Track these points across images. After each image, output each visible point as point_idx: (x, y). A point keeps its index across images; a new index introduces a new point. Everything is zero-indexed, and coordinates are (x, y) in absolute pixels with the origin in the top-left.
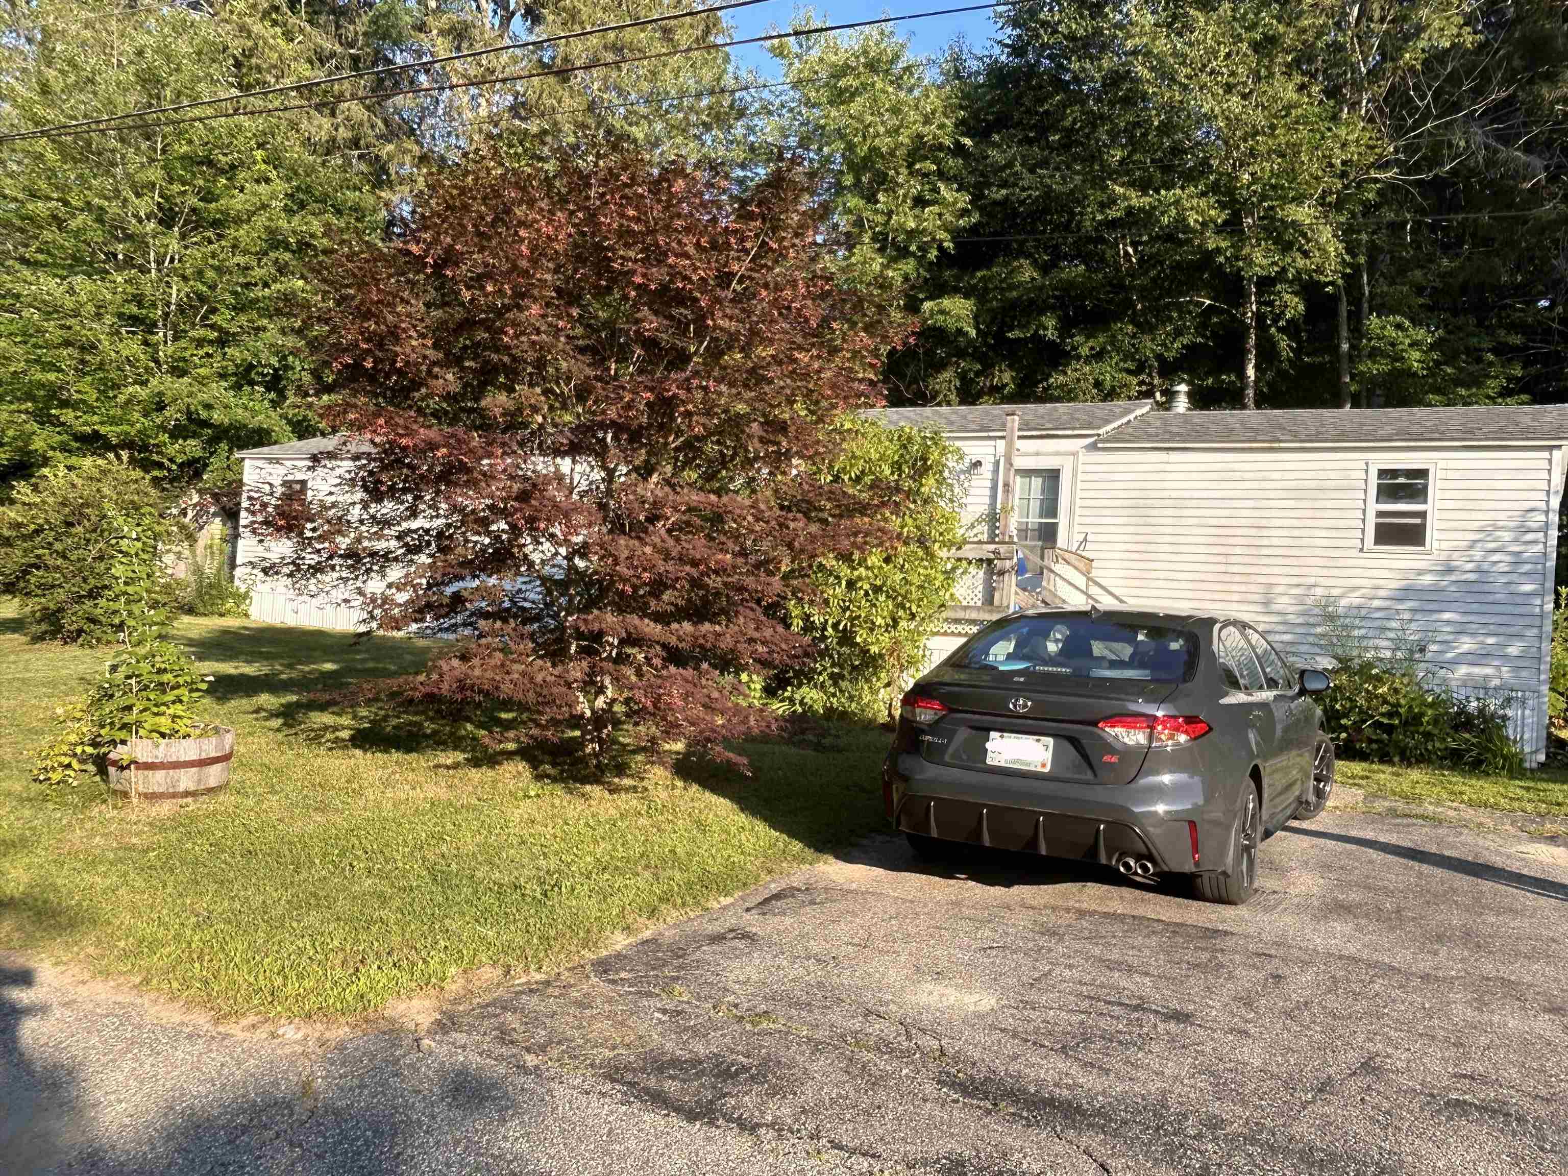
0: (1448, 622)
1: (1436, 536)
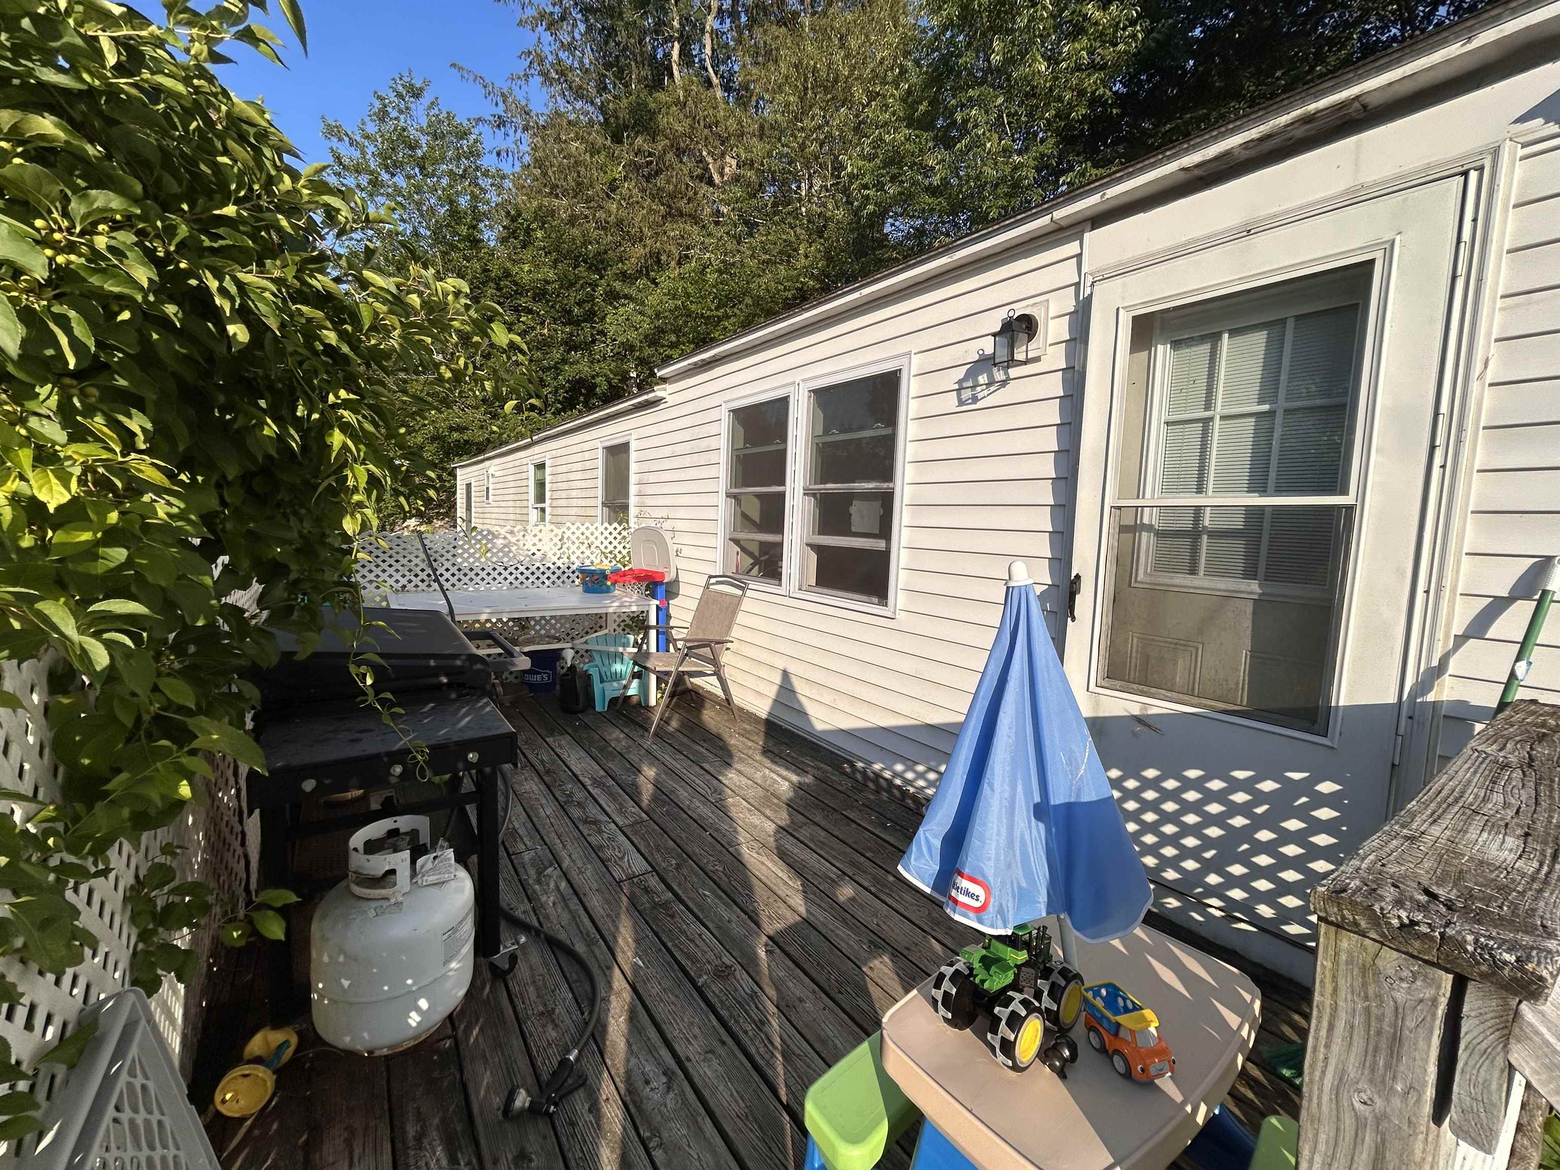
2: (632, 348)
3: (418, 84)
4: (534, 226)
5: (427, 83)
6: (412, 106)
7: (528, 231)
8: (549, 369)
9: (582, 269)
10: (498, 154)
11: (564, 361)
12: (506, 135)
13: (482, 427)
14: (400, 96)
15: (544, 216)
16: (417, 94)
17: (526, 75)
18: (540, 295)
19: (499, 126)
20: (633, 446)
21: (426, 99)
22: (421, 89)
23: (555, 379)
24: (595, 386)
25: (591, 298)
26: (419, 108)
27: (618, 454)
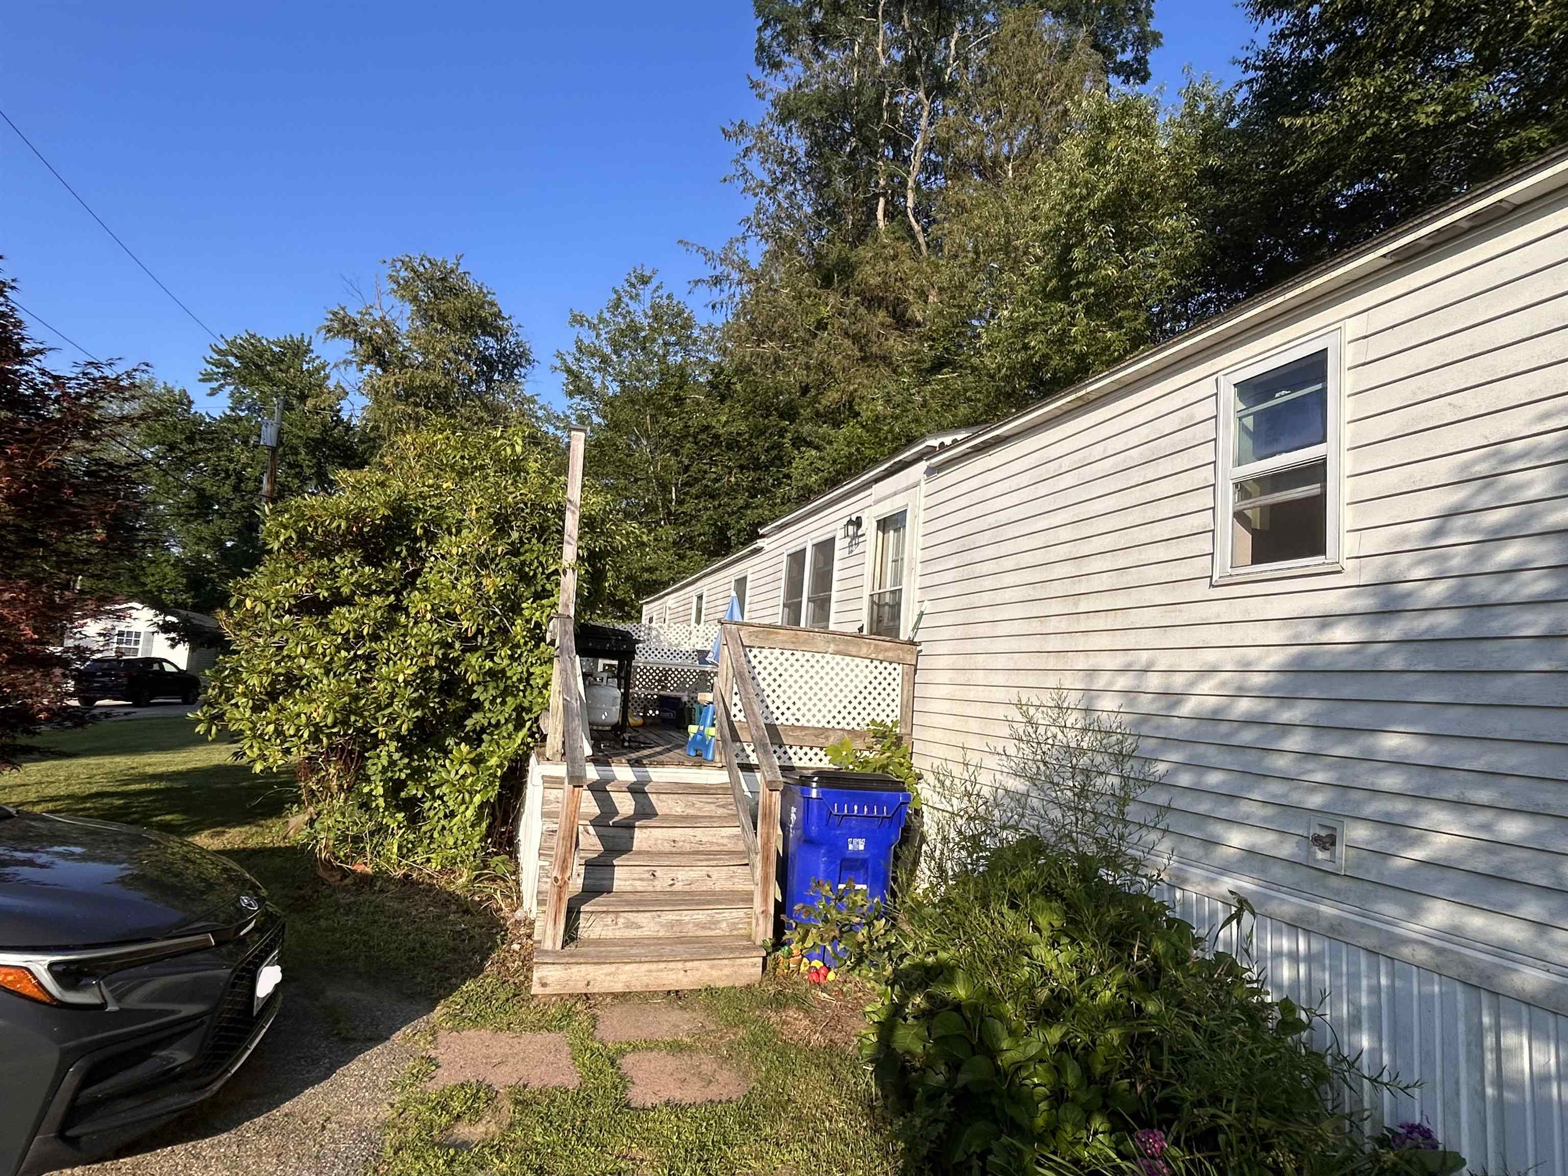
0: (1398, 763)
1: (1348, 522)
3: (647, 273)
4: (734, 380)
5: (654, 272)
6: (641, 292)
7: (728, 385)
8: (734, 513)
9: (774, 419)
10: (714, 307)
11: (747, 506)
12: (722, 290)
13: (669, 568)
14: (632, 285)
15: (743, 370)
16: (645, 281)
17: (744, 238)
18: (733, 444)
19: (715, 284)
20: (749, 579)
21: (654, 283)
22: (650, 277)
23: (738, 522)
25: (779, 445)
26: (646, 293)
27: (741, 583)
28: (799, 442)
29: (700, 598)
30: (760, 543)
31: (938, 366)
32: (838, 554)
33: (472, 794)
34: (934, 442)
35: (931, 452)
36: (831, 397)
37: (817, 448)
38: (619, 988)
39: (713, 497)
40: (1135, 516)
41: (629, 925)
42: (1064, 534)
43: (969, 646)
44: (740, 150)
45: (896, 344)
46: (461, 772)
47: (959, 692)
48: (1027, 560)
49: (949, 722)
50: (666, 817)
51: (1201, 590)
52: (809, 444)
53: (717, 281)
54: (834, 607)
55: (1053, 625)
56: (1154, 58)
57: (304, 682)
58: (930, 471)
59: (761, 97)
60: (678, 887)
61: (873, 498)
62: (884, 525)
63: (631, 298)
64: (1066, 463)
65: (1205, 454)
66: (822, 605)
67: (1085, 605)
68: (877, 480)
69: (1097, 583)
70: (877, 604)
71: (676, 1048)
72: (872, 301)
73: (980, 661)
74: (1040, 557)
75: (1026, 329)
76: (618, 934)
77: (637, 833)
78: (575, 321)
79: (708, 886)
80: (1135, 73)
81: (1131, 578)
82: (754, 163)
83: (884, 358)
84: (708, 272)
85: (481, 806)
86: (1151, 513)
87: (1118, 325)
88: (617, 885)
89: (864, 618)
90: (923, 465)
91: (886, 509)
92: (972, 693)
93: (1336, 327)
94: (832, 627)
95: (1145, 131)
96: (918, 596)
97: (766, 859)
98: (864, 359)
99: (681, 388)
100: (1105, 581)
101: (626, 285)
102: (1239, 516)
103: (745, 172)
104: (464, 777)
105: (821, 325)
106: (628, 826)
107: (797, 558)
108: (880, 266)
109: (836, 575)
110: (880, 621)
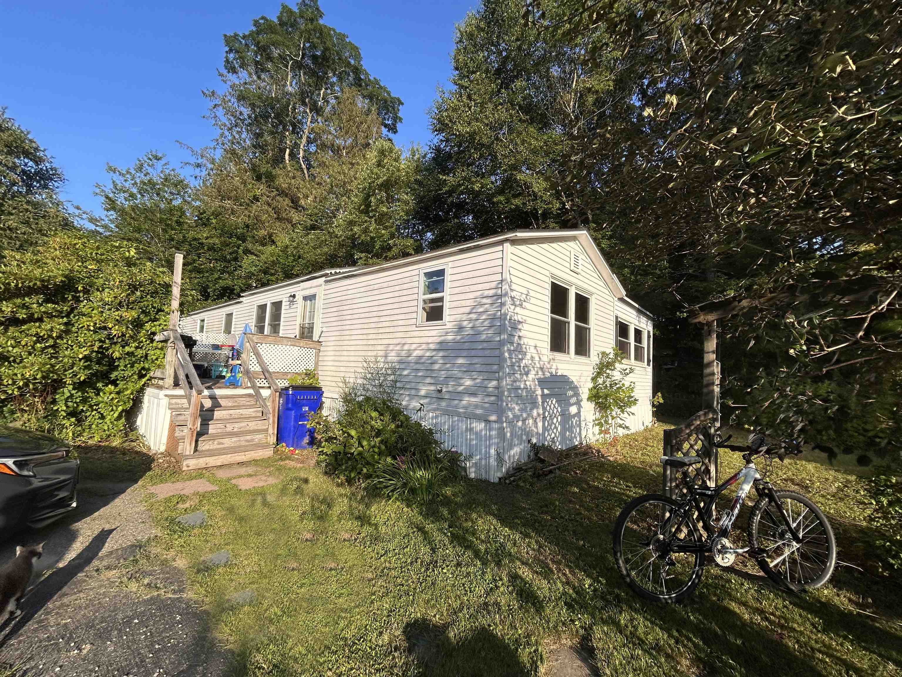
1: (448, 313)
2: (253, 275)
3: (160, 155)
4: (212, 218)
5: (164, 155)
6: (155, 164)
7: (208, 219)
9: (234, 240)
10: (196, 177)
11: (220, 278)
14: (150, 159)
16: (158, 159)
18: (211, 248)
19: (197, 167)
20: (234, 314)
21: (163, 162)
22: (161, 158)
23: (215, 285)
24: (234, 290)
25: (237, 252)
26: (159, 165)
27: (229, 316)
28: (247, 252)
29: (203, 321)
30: (241, 299)
31: (313, 227)
32: (283, 307)
33: (117, 407)
34: (328, 272)
35: (326, 275)
36: (263, 233)
37: (256, 255)
38: (219, 464)
39: (199, 272)
40: (396, 306)
41: (219, 444)
42: (375, 309)
43: (341, 343)
44: (212, 104)
45: (295, 217)
46: (110, 397)
47: (337, 358)
48: (363, 315)
49: (333, 368)
50: (225, 407)
51: (414, 328)
52: (252, 253)
53: (199, 166)
54: (281, 328)
55: (371, 336)
56: (399, 125)
57: (12, 359)
58: (326, 282)
59: (225, 82)
60: (235, 430)
61: (301, 288)
62: (305, 298)
63: (149, 165)
64: (376, 287)
65: (416, 290)
66: (275, 328)
67: (381, 331)
68: (302, 281)
69: (384, 324)
70: (302, 328)
71: (250, 476)
72: (283, 193)
73: (345, 348)
74: (367, 315)
75: (351, 223)
76: (215, 447)
77: (216, 413)
78: (111, 170)
79: (248, 428)
80: (392, 129)
81: (395, 323)
82: (220, 112)
83: (287, 220)
84: (193, 160)
85: (123, 411)
86: (401, 305)
87: (386, 228)
88: (210, 431)
89: (297, 332)
90: (324, 279)
91: (307, 293)
92: (342, 358)
93: (446, 264)
94: (281, 335)
95: (396, 160)
96: (321, 325)
97: (274, 416)
98: (278, 218)
99: (180, 217)
100: (388, 324)
101: (146, 158)
102: (424, 308)
103: (216, 117)
104: (112, 399)
105: (256, 199)
106: (211, 410)
107: (262, 308)
108: (288, 180)
109: (283, 316)
110: (303, 333)
